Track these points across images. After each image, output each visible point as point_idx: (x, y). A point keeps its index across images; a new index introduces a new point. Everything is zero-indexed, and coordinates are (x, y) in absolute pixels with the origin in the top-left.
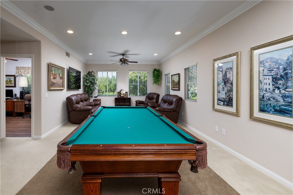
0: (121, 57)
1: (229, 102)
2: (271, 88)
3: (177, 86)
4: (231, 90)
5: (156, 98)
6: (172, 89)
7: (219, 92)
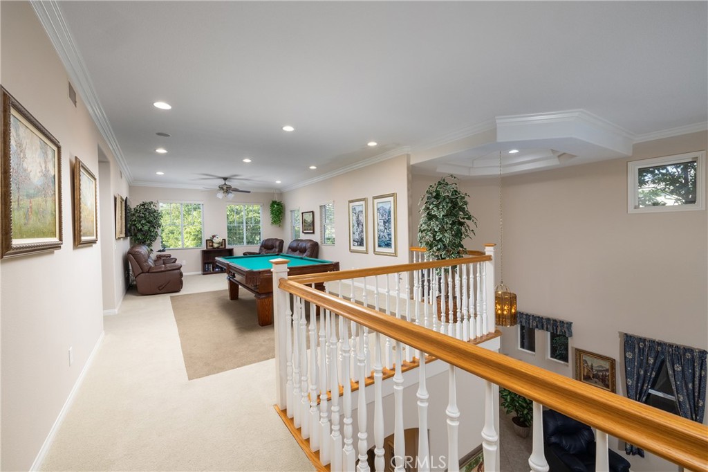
0: (222, 182)
1: (361, 243)
2: (383, 228)
3: (309, 227)
4: (362, 231)
5: (279, 245)
6: (303, 232)
7: (354, 233)
